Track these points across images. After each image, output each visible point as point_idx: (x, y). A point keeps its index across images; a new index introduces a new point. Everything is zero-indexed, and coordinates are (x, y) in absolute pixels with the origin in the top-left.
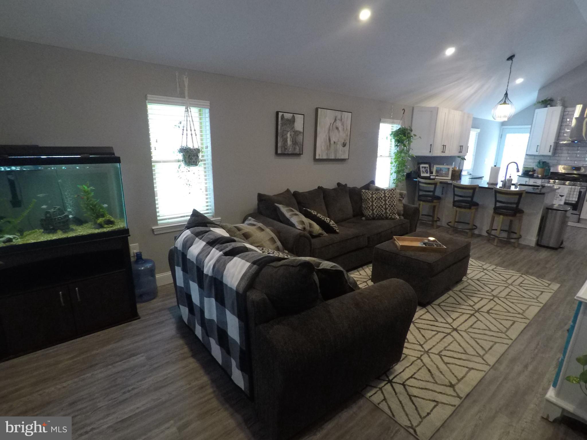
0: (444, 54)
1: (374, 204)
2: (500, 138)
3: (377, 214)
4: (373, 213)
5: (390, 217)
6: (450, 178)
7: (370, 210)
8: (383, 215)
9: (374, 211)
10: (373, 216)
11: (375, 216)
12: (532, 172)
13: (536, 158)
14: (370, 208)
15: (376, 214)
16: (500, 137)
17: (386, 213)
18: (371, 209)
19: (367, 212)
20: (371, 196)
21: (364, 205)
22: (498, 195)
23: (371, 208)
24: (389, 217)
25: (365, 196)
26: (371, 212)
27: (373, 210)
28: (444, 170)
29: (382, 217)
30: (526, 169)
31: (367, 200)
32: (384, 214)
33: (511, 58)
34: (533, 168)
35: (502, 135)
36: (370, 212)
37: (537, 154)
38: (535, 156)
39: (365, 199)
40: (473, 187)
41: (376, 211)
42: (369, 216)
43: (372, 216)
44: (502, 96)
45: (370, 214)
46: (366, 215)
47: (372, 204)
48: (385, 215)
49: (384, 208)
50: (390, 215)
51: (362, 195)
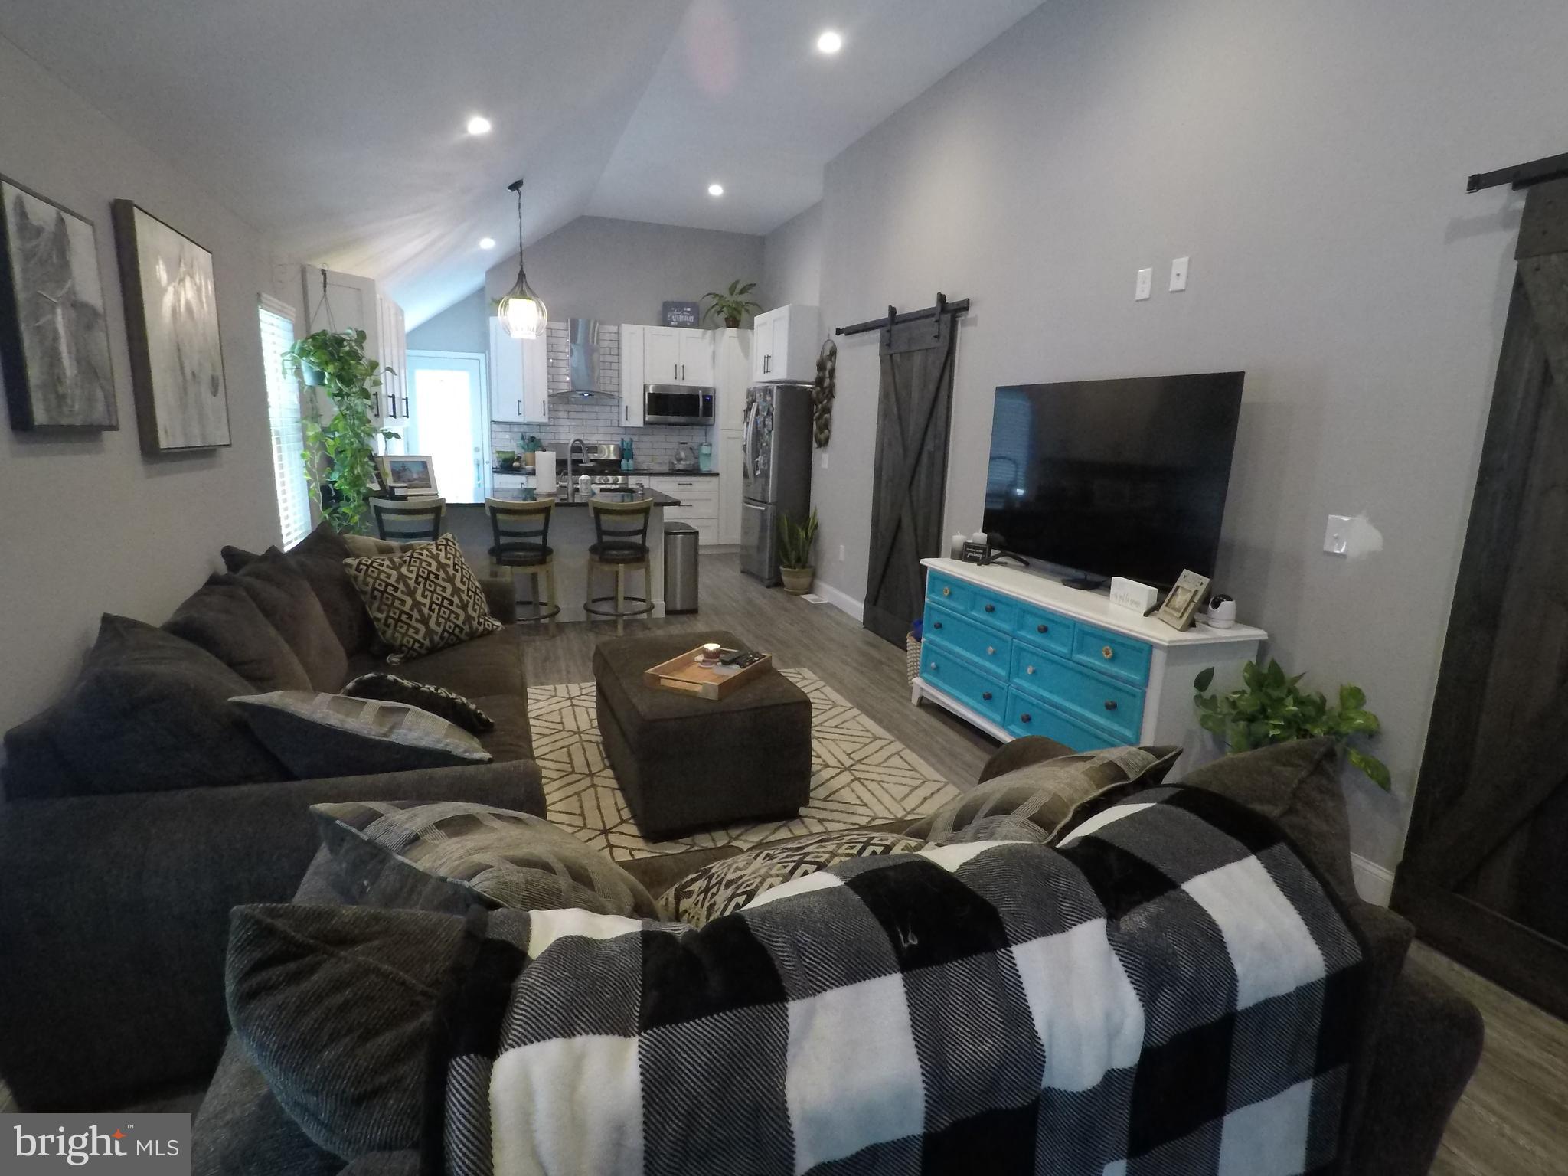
0: (465, 130)
1: (419, 598)
3: (444, 630)
4: (430, 632)
5: (481, 628)
7: (413, 623)
8: (462, 629)
9: (432, 624)
10: (432, 641)
11: (437, 638)
13: (515, 429)
14: (410, 617)
15: (439, 630)
17: (468, 619)
18: (417, 621)
19: (406, 634)
20: (394, 573)
21: (380, 610)
22: (603, 517)
23: (416, 615)
24: (477, 629)
25: (371, 581)
26: (422, 628)
27: (424, 621)
28: (412, 470)
29: (459, 635)
30: (503, 456)
31: (385, 591)
32: (464, 623)
33: (516, 186)
36: (417, 631)
37: (521, 419)
38: (510, 424)
39: (374, 589)
40: (543, 506)
41: (437, 620)
42: (417, 645)
43: (427, 643)
44: (515, 278)
45: (419, 637)
46: (402, 645)
47: (414, 600)
48: (466, 628)
49: (458, 606)
50: (479, 623)
51: (356, 577)
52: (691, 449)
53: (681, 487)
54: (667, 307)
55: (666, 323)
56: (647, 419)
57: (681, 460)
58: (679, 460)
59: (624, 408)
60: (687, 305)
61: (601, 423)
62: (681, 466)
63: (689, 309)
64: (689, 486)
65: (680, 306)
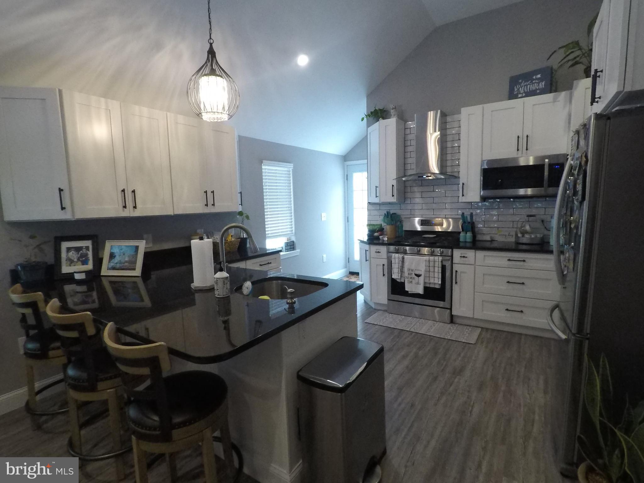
2: (346, 181)
6: (138, 272)
12: (377, 232)
16: (346, 178)
28: (126, 254)
30: (371, 228)
34: (381, 225)
35: (347, 175)
52: (543, 221)
53: (510, 263)
54: (514, 81)
55: (512, 96)
56: (482, 193)
57: (527, 232)
58: (524, 233)
59: (461, 186)
60: (535, 72)
61: (449, 200)
62: (526, 239)
63: (539, 76)
64: (522, 263)
65: (527, 77)
